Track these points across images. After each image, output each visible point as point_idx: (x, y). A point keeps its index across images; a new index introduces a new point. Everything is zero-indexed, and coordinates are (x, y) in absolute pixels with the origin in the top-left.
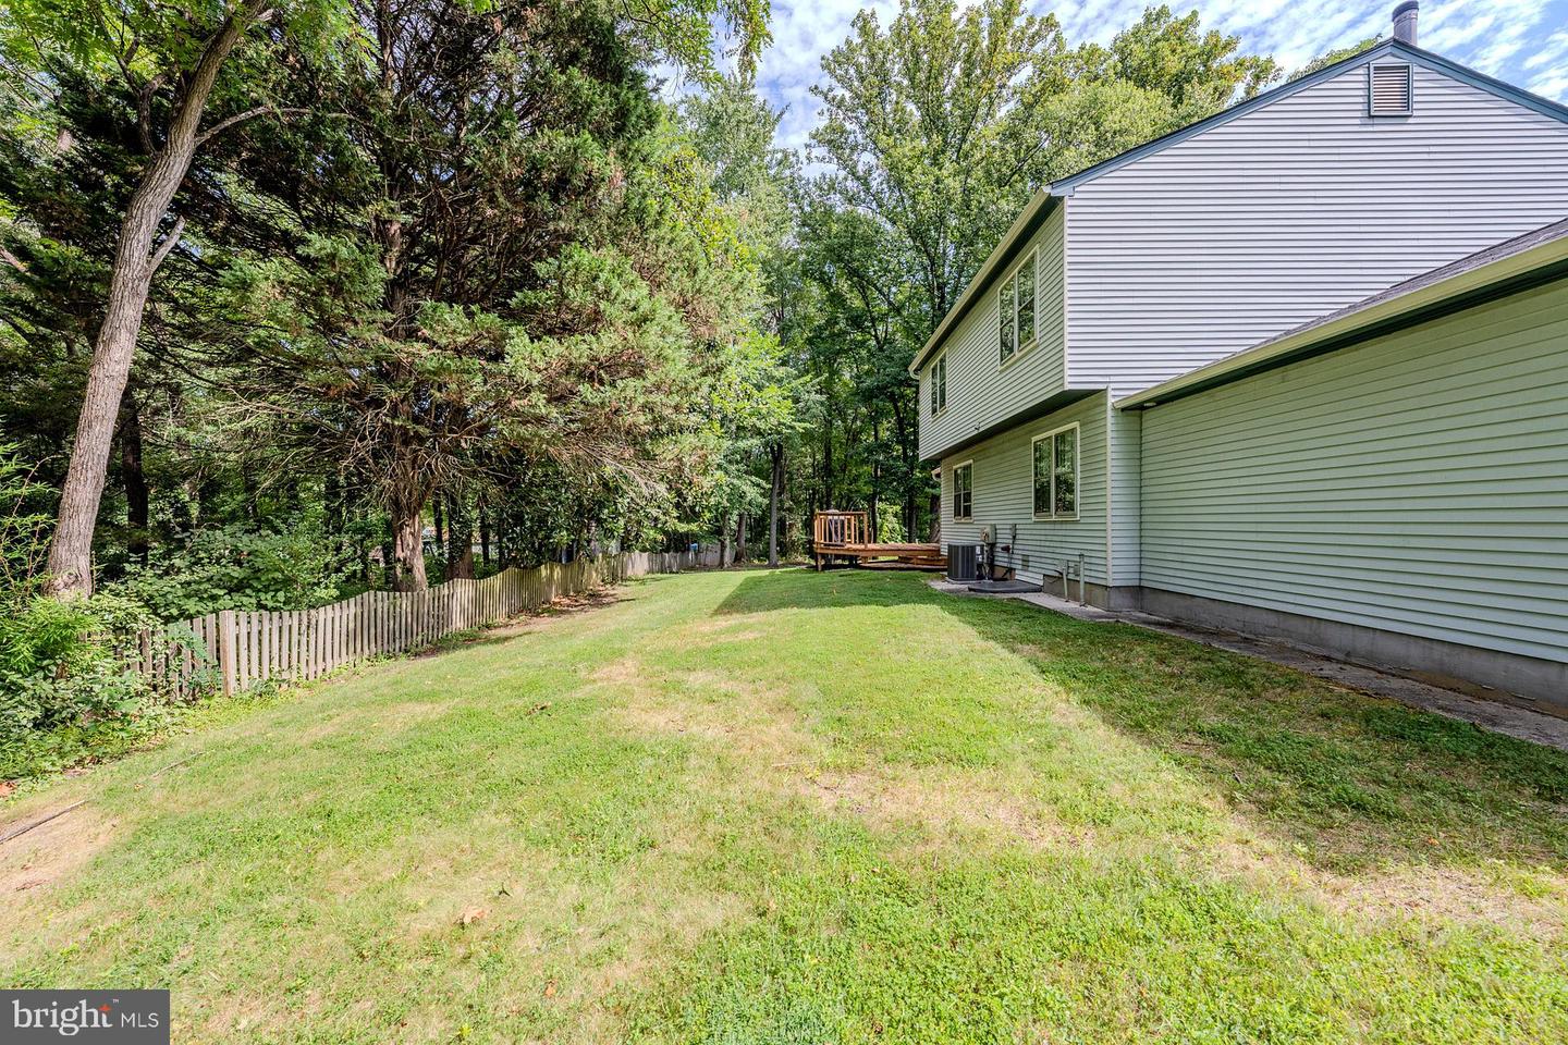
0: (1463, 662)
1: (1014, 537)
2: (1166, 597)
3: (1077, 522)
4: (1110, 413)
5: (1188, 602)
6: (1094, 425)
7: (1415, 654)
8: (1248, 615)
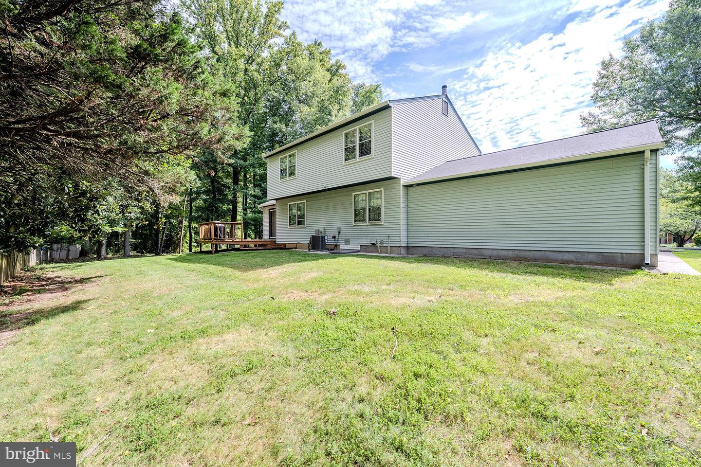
0: (523, 254)
1: (339, 232)
2: (420, 248)
3: (383, 225)
4: (401, 187)
5: (430, 249)
6: (393, 190)
7: (510, 254)
8: (455, 250)
